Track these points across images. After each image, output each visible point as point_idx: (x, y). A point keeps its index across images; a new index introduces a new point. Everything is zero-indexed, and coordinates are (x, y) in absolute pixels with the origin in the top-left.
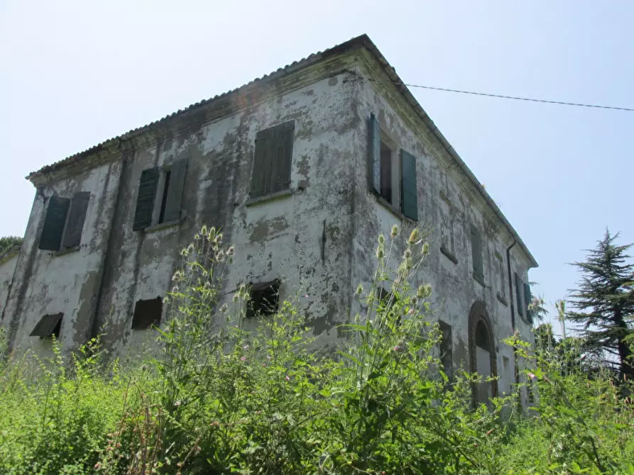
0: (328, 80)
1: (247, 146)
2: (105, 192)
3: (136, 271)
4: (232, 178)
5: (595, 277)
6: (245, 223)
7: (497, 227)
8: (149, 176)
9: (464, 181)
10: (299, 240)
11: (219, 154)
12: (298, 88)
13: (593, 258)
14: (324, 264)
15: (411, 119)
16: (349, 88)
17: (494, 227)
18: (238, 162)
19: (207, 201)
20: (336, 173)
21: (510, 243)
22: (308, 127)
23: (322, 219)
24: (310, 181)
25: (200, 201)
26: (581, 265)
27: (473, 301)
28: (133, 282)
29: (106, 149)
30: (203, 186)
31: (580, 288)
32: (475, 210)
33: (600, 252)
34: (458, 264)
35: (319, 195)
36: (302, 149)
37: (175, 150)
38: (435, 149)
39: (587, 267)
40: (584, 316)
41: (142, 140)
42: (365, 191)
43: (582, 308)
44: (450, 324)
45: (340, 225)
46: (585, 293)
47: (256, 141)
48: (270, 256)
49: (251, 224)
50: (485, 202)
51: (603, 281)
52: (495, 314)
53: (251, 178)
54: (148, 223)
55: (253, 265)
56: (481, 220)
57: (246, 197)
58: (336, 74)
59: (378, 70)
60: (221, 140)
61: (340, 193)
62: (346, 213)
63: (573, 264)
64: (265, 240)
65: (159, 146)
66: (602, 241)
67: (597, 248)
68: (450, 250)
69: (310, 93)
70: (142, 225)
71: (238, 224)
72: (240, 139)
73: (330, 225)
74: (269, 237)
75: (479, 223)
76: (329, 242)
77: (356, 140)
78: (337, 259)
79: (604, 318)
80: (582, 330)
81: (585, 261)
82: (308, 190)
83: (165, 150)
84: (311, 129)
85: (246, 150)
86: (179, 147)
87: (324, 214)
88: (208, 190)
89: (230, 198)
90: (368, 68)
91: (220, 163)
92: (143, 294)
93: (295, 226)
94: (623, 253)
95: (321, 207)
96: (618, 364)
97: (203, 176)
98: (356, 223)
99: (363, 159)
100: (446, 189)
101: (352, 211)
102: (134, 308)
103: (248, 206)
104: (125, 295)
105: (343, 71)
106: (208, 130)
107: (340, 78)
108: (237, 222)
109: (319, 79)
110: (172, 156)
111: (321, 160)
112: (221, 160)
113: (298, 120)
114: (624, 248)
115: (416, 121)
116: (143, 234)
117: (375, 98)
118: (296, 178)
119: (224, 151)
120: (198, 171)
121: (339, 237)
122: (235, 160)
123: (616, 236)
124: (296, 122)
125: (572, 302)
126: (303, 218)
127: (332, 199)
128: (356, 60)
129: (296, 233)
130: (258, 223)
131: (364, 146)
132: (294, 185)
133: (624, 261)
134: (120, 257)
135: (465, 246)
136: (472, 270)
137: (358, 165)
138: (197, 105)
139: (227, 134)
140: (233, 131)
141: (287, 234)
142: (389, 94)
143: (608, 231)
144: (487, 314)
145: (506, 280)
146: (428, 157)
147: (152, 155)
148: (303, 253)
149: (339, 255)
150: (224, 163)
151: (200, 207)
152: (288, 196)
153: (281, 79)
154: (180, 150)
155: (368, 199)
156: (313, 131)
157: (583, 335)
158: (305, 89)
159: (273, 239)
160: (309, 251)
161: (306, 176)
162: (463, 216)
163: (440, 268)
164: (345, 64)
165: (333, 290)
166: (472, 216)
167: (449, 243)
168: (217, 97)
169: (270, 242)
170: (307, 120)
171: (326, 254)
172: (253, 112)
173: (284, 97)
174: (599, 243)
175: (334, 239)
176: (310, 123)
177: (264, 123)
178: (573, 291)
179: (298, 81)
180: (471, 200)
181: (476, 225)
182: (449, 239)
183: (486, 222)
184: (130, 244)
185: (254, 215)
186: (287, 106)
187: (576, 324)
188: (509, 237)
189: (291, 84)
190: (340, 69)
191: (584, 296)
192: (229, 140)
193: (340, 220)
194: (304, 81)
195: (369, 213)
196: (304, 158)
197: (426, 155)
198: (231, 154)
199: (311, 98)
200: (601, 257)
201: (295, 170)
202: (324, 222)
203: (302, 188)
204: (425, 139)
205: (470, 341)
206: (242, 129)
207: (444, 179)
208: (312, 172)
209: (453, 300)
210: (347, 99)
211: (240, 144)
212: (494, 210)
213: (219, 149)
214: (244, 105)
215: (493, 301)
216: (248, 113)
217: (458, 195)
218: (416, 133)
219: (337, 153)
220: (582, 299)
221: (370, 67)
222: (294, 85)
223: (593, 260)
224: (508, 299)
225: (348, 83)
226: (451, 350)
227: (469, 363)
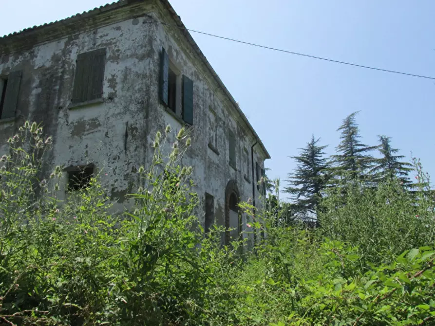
0: (132, 20)
4: (57, 87)
5: (305, 166)
6: (68, 122)
7: (246, 131)
9: (226, 99)
10: (109, 135)
11: (48, 69)
12: (108, 24)
13: (304, 153)
14: (126, 153)
15: (190, 54)
16: (147, 28)
17: (244, 131)
19: (38, 104)
20: (137, 88)
21: (254, 143)
22: (117, 53)
23: (125, 121)
24: (117, 93)
25: (32, 103)
26: (296, 158)
27: (229, 180)
30: (34, 92)
31: (296, 173)
32: (232, 120)
33: (308, 150)
34: (220, 156)
35: (124, 104)
36: (112, 69)
37: (12, 64)
38: (206, 77)
39: (300, 159)
40: (297, 190)
42: (157, 102)
43: (296, 185)
44: (212, 195)
45: (137, 126)
46: (299, 175)
47: (76, 61)
48: (87, 146)
49: (72, 123)
50: (238, 115)
51: (309, 168)
52: (242, 188)
53: (72, 89)
55: (73, 153)
56: (236, 127)
57: (68, 103)
58: (138, 16)
59: (169, 17)
60: (49, 58)
61: (139, 103)
62: (142, 117)
63: (292, 157)
64: (83, 135)
66: (310, 143)
67: (306, 146)
68: (214, 146)
69: (118, 29)
72: (64, 59)
73: (131, 125)
74: (86, 133)
75: (234, 128)
76: (130, 137)
77: (151, 65)
78: (135, 150)
79: (309, 192)
80: (296, 199)
81: (299, 156)
82: (116, 100)
83: (3, 62)
84: (119, 55)
85: (69, 67)
86: (15, 61)
87: (127, 118)
88: (38, 96)
89: (56, 103)
90: (161, 14)
91: (48, 76)
93: (105, 126)
94: (322, 151)
95: (124, 113)
96: (315, 219)
97: (34, 85)
98: (150, 125)
99: (156, 80)
100: (213, 105)
101: (146, 117)
103: (70, 109)
105: (144, 15)
106: (38, 50)
107: (141, 20)
108: (62, 121)
109: (125, 19)
110: (8, 68)
111: (125, 79)
112: (49, 73)
113: (109, 48)
114: (322, 148)
115: (194, 57)
117: (166, 37)
118: (106, 90)
119: (52, 67)
120: (30, 81)
121: (137, 134)
122: (60, 74)
123: (318, 141)
124: (108, 49)
125: (291, 181)
126: (111, 120)
127: (133, 107)
128: (153, 8)
129: (106, 130)
130: (78, 122)
131: (157, 71)
132: (105, 96)
133: (321, 156)
135: (224, 143)
136: (229, 160)
137: (152, 84)
138: (29, 29)
139: (54, 53)
140: (59, 52)
141: (100, 131)
142: (176, 35)
143: (313, 137)
144: (237, 189)
145: (251, 166)
146: (202, 82)
148: (111, 145)
149: (137, 147)
150: (52, 76)
151: (32, 108)
152: (100, 103)
153: (97, 16)
154: (16, 64)
155: (158, 108)
156: (120, 57)
157: (296, 202)
158: (115, 26)
159: (89, 134)
160: (115, 144)
161: (114, 90)
162: (224, 123)
163: (207, 157)
164: (145, 10)
165: (132, 171)
166: (230, 124)
167: (214, 141)
168: (46, 25)
169: (87, 136)
170: (116, 49)
171: (128, 146)
172: (76, 39)
173: (99, 30)
175: (133, 136)
176: (118, 51)
177: (83, 48)
178: (291, 174)
179: (109, 18)
180: (230, 113)
181: (232, 130)
182: (214, 138)
183: (239, 128)
185: (74, 116)
186: (101, 37)
187: (292, 195)
188: (253, 139)
189: (106, 20)
190: (141, 14)
191: (297, 177)
192: (55, 59)
193: (138, 122)
194: (115, 19)
195: (159, 118)
196: (113, 76)
197: (200, 80)
198: (57, 69)
199: (119, 33)
200: (308, 153)
201: (106, 84)
202: (127, 123)
203: (111, 98)
204: (200, 69)
205: (226, 206)
206: (66, 52)
207: (212, 97)
208: (119, 87)
209: (216, 179)
210: (146, 36)
211: (64, 62)
212: (243, 120)
213: (48, 65)
214: (68, 33)
215: (241, 180)
216: (70, 39)
217: (221, 109)
218: (194, 65)
219: (138, 75)
220: (296, 180)
221: (162, 14)
222: (107, 22)
223: (304, 155)
224: (251, 178)
225: (146, 24)
226: (213, 213)
227: (224, 221)
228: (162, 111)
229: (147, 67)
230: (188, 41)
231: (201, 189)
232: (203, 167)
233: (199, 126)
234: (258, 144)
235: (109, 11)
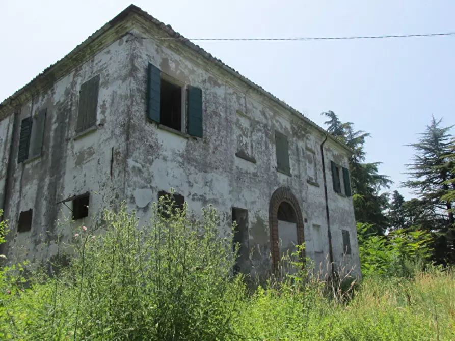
0: (118, 41)
1: (75, 95)
2: (7, 137)
3: (21, 191)
4: (67, 120)
5: (426, 154)
6: (73, 153)
7: (308, 129)
8: (27, 122)
9: (265, 99)
10: (100, 163)
11: (62, 104)
12: (101, 50)
13: (424, 139)
14: (112, 179)
15: (198, 61)
16: (130, 46)
17: (305, 130)
18: (71, 109)
19: (55, 139)
20: (120, 111)
21: (324, 140)
22: (107, 78)
23: (111, 147)
24: (107, 118)
25: (52, 138)
26: (414, 145)
27: (276, 188)
28: (19, 200)
29: (5, 106)
30: (54, 127)
31: (413, 162)
32: (281, 120)
33: (429, 134)
34: (258, 163)
35: (111, 128)
36: (104, 95)
37: (41, 103)
38: (229, 80)
39: (419, 147)
40: (419, 183)
41: (23, 97)
42: (144, 121)
43: (418, 177)
44: (246, 209)
45: (120, 150)
46: (419, 166)
47: (80, 92)
48: (85, 175)
49: (76, 153)
50: (290, 113)
51: (433, 155)
52: (304, 194)
53: (77, 120)
54: (26, 157)
55: (76, 183)
56: (289, 126)
57: (74, 133)
58: (123, 36)
59: (156, 29)
60: (63, 93)
61: (122, 126)
62: (124, 140)
64: (83, 164)
65: (33, 100)
66: (430, 126)
67: (425, 130)
68: (250, 153)
69: (108, 52)
70: (23, 158)
71: (70, 153)
72: (72, 91)
73: (116, 150)
74: (85, 162)
75: (286, 128)
76: (115, 162)
77: (132, 85)
78: (119, 175)
79: (435, 183)
80: (420, 193)
81: (418, 142)
82: (106, 125)
83: (36, 103)
84: (108, 80)
85: (75, 98)
86: (42, 101)
87: (113, 143)
88: (56, 130)
89: (66, 135)
90: (145, 28)
91: (62, 110)
92: (24, 208)
93: (98, 153)
94: (446, 134)
95: (111, 138)
96: (446, 216)
97: (54, 120)
98: (131, 147)
99: (141, 98)
100: (244, 109)
101: (128, 139)
102: (19, 217)
103: (75, 140)
104: (15, 209)
105: (127, 33)
106: (57, 87)
107: (125, 38)
108: (69, 152)
109: (114, 41)
110: (39, 107)
111: (113, 102)
112: (63, 107)
113: (102, 74)
114: (447, 129)
115: (205, 62)
116: (24, 165)
117: (157, 51)
118: (99, 117)
119: (64, 101)
120: (51, 118)
121: (120, 158)
122: (69, 107)
123: (440, 121)
125: (411, 173)
126: (102, 146)
127: (118, 131)
128: (133, 24)
129: (98, 158)
130: (80, 152)
132: (98, 123)
133: (447, 139)
134: (13, 181)
135: (267, 148)
136: (276, 165)
137: (134, 104)
138: (48, 69)
139: (66, 88)
140: (69, 86)
141: (94, 159)
142: (171, 45)
143: (433, 118)
144: (293, 196)
145: (320, 167)
146: (223, 87)
147: (29, 107)
148: (101, 172)
149: (119, 172)
150: (64, 110)
151: (51, 144)
152: (94, 131)
153: (92, 44)
154: (43, 103)
156: (109, 81)
157: (420, 197)
158: (105, 51)
159: (86, 163)
160: (104, 170)
161: (104, 116)
162: (266, 126)
163: (235, 168)
164: (127, 28)
165: (116, 198)
166: (277, 125)
167: (249, 148)
168: (58, 62)
169: (85, 165)
170: (106, 73)
171: (113, 171)
172: (80, 70)
173: (96, 57)
174: (427, 127)
175: (117, 160)
176: (108, 75)
177: (84, 78)
178: (409, 165)
179: (102, 44)
180: (275, 113)
181: (282, 131)
182: (249, 145)
183: (295, 127)
184: (17, 174)
185: (78, 146)
186: (97, 64)
187: (415, 189)
188: (322, 135)
189: (98, 47)
190: (124, 33)
191: (418, 168)
192: (67, 93)
193: (121, 146)
194: (106, 43)
196: (104, 102)
197: (219, 86)
198: (68, 102)
199: (109, 56)
200: (431, 138)
201: (99, 110)
202: (113, 148)
203: (102, 125)
204: (217, 73)
205: (270, 218)
206: (74, 84)
207: (242, 101)
208: (108, 111)
209: (251, 191)
210: (128, 55)
211: (72, 94)
212: (299, 118)
213: (62, 100)
214: (75, 66)
215: (301, 184)
216: (77, 71)
217: (260, 111)
218: (207, 71)
219: (121, 96)
220: (418, 171)
221: (147, 28)
222: (100, 48)
223: (424, 141)
224: (321, 181)
225: (129, 42)
226: (247, 227)
227: (269, 235)
228: (153, 129)
229: (129, 88)
230: (189, 47)
231: (224, 204)
232: (226, 179)
233: (219, 134)
234: (328, 138)
235: (100, 35)
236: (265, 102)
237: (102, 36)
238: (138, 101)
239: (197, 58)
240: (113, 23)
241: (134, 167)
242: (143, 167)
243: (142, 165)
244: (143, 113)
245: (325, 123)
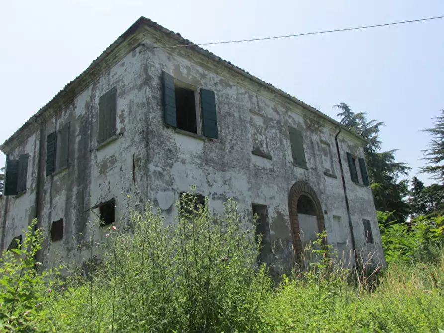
0: (131, 53)
1: (95, 108)
2: (35, 152)
3: (51, 202)
4: (89, 132)
6: (97, 162)
7: (321, 122)
8: (52, 137)
9: (276, 96)
10: (122, 170)
11: (84, 117)
12: (116, 63)
13: (439, 123)
14: (135, 184)
15: (209, 65)
16: (143, 56)
17: (318, 123)
18: (92, 120)
19: (79, 150)
20: (138, 119)
21: (338, 131)
22: (123, 89)
23: (132, 154)
24: (126, 127)
25: (76, 150)
26: (430, 130)
27: (293, 182)
28: (50, 211)
29: (31, 123)
30: (77, 139)
31: (430, 148)
32: (293, 115)
34: (274, 159)
35: (131, 136)
36: (122, 105)
37: (64, 118)
38: (240, 81)
39: (435, 131)
41: (47, 114)
42: (161, 127)
43: (437, 162)
44: (266, 204)
45: (141, 156)
46: (436, 150)
47: (99, 104)
48: (109, 183)
49: (100, 163)
50: (302, 108)
52: (322, 187)
53: (98, 131)
54: (54, 170)
55: (102, 191)
56: (301, 120)
57: (97, 144)
58: (135, 48)
59: (166, 38)
60: (84, 106)
61: (140, 133)
62: (144, 146)
64: (107, 172)
65: (56, 116)
67: (440, 114)
68: (265, 150)
69: (123, 64)
70: (51, 171)
71: (94, 163)
72: (92, 104)
73: (137, 156)
74: (108, 170)
75: (299, 123)
76: (137, 168)
77: (147, 93)
78: (141, 180)
80: (440, 178)
81: (433, 127)
82: (126, 133)
83: (59, 119)
84: (125, 90)
85: (95, 111)
86: (65, 116)
87: (134, 150)
88: (80, 142)
89: (89, 146)
91: (84, 123)
92: (55, 218)
93: (120, 161)
95: (131, 145)
97: (77, 133)
98: (151, 152)
100: (257, 108)
101: (147, 145)
102: (51, 227)
103: (98, 150)
104: (47, 219)
105: (139, 45)
106: (77, 101)
107: (138, 50)
108: (93, 162)
109: (127, 54)
110: (62, 122)
111: (130, 111)
112: (84, 120)
113: (118, 85)
115: (215, 65)
116: (52, 178)
117: (169, 57)
118: (119, 126)
119: (86, 113)
120: (74, 132)
121: (141, 164)
122: (90, 120)
124: (117, 86)
125: (429, 159)
126: (124, 154)
127: (137, 138)
128: (144, 35)
129: (121, 165)
130: (103, 161)
131: (157, 96)
132: (118, 132)
134: (44, 194)
135: (282, 143)
136: (292, 160)
137: (151, 111)
138: (68, 85)
139: (86, 101)
140: (89, 99)
141: (117, 166)
142: (182, 52)
144: (311, 189)
145: (336, 159)
146: (234, 88)
147: (53, 123)
148: (125, 179)
149: (142, 177)
150: (86, 122)
151: (76, 155)
152: (115, 140)
153: (107, 58)
155: (164, 133)
156: (126, 92)
157: (440, 181)
158: (120, 63)
159: (110, 171)
160: (127, 176)
161: (124, 124)
162: (279, 122)
163: (252, 165)
164: (138, 40)
165: (140, 202)
166: (290, 121)
167: (264, 145)
168: (77, 78)
169: (109, 173)
170: (123, 84)
171: (135, 177)
172: (98, 84)
173: (112, 70)
174: (442, 111)
175: (139, 166)
176: (124, 85)
177: (102, 90)
178: (426, 150)
179: (116, 57)
180: (288, 109)
181: (296, 126)
182: (265, 142)
183: (308, 121)
184: (47, 187)
185: (102, 155)
186: (113, 77)
187: (434, 174)
188: (335, 128)
189: (114, 60)
190: (136, 45)
191: (435, 153)
192: (88, 106)
193: (141, 152)
194: (120, 56)
196: (122, 111)
197: (231, 87)
198: (88, 115)
199: (124, 68)
201: (118, 120)
202: (134, 155)
203: (122, 134)
204: (228, 75)
205: (291, 212)
206: (93, 98)
207: (254, 100)
208: (127, 120)
209: (269, 186)
210: (142, 65)
211: (92, 107)
212: (312, 112)
213: (83, 114)
214: (93, 80)
215: (319, 177)
216: (95, 85)
217: (273, 109)
218: (218, 73)
219: (138, 105)
220: (435, 155)
221: (158, 38)
222: (115, 60)
223: (439, 125)
224: (337, 173)
225: (141, 53)
226: (268, 222)
227: (290, 228)
228: (171, 134)
229: (144, 97)
230: (199, 53)
231: (244, 201)
232: (244, 177)
233: (234, 135)
234: (342, 130)
235: (114, 49)
236: (276, 99)
237: (116, 49)
238: (155, 107)
239: (208, 62)
240: (125, 36)
241: (155, 172)
242: (164, 171)
243: (162, 169)
244: (159, 119)
245: (338, 115)
